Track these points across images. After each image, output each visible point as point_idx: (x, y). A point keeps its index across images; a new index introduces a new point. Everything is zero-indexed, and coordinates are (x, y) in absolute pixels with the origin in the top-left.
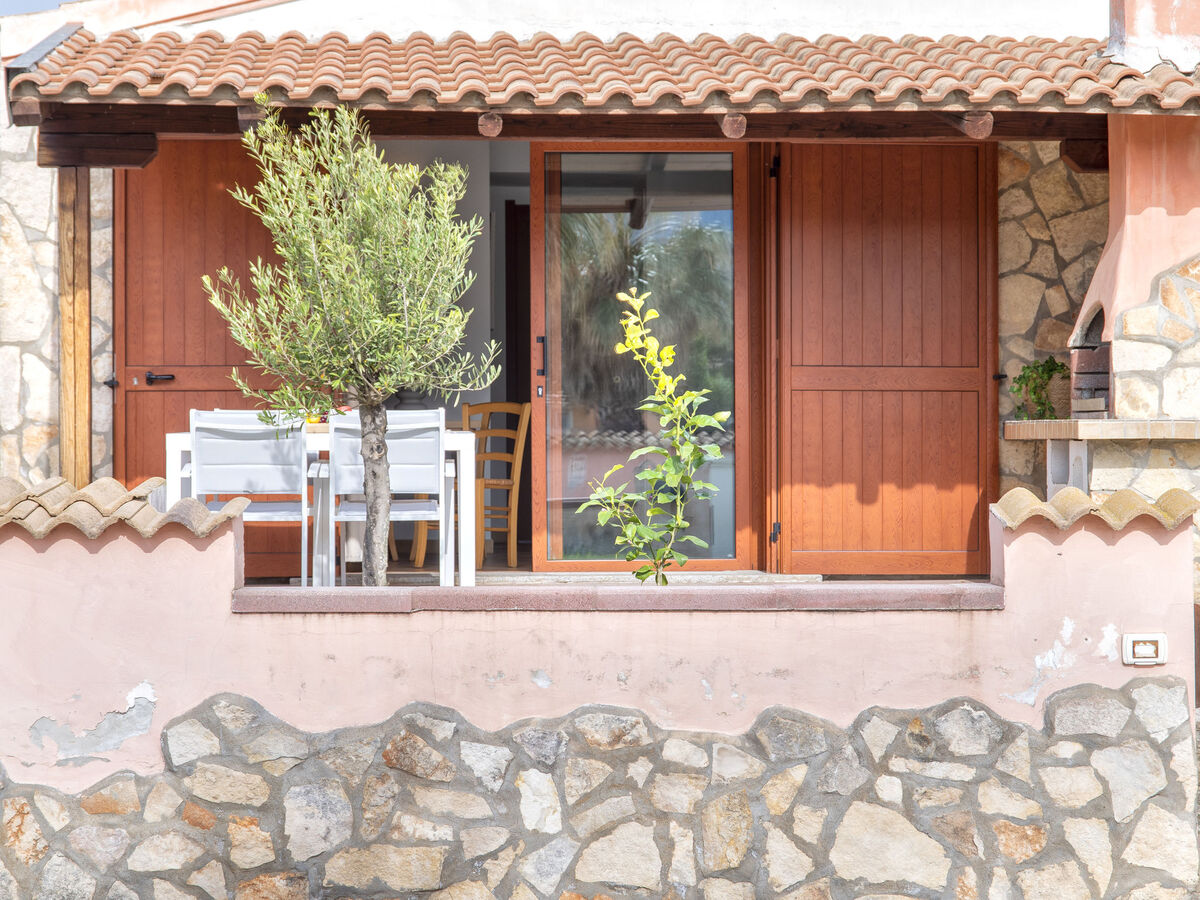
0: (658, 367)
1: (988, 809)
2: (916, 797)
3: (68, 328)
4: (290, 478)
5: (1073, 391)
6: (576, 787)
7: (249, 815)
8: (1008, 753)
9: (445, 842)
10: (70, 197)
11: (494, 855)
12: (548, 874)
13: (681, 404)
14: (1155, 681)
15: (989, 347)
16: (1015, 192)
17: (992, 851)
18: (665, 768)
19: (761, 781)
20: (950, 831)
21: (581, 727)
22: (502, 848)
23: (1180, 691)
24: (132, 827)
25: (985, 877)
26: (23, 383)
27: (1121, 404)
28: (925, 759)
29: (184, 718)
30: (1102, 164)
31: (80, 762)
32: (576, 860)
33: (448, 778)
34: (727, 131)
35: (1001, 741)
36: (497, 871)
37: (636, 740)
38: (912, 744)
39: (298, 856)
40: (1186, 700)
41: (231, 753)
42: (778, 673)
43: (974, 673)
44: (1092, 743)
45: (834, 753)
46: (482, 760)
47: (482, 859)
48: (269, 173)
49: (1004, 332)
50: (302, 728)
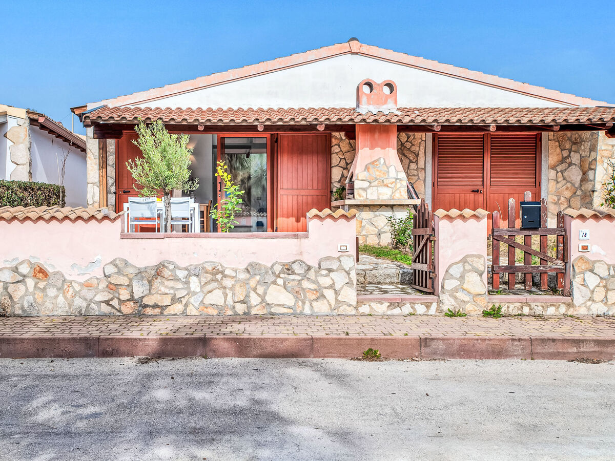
0: (227, 180)
1: (304, 287)
2: (287, 283)
3: (101, 178)
4: (152, 213)
5: (347, 194)
6: (203, 281)
7: (124, 287)
8: (309, 273)
9: (172, 294)
10: (101, 146)
11: (184, 297)
12: (197, 302)
13: (232, 189)
14: (346, 255)
15: (329, 184)
16: (336, 146)
17: (305, 296)
18: (225, 276)
19: (249, 279)
20: (295, 292)
21: (205, 266)
22: (185, 295)
23: (352, 258)
24: (96, 290)
25: (304, 303)
26: (93, 193)
27: (356, 196)
28: (289, 274)
29: (109, 264)
30: (354, 138)
31: (83, 274)
32: (203, 299)
33: (173, 278)
34: (259, 129)
35: (308, 270)
36: (184, 301)
37: (218, 269)
38: (286, 271)
39: (136, 297)
40: (354, 260)
41: (119, 272)
42: (253, 253)
43: (301, 253)
44: (330, 270)
45: (267, 272)
46: (181, 274)
47: (180, 298)
48: (141, 136)
49: (333, 181)
50: (137, 266)
